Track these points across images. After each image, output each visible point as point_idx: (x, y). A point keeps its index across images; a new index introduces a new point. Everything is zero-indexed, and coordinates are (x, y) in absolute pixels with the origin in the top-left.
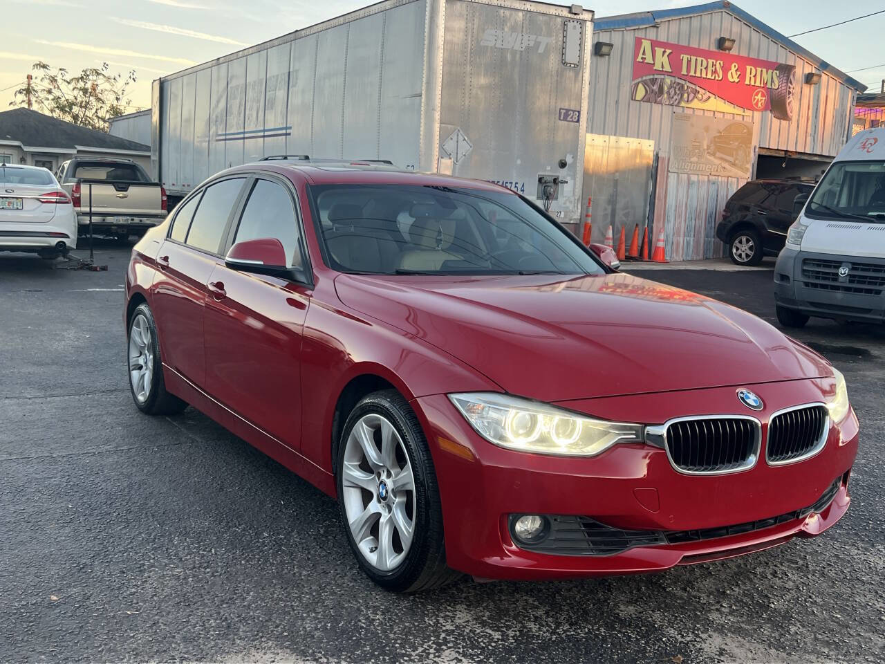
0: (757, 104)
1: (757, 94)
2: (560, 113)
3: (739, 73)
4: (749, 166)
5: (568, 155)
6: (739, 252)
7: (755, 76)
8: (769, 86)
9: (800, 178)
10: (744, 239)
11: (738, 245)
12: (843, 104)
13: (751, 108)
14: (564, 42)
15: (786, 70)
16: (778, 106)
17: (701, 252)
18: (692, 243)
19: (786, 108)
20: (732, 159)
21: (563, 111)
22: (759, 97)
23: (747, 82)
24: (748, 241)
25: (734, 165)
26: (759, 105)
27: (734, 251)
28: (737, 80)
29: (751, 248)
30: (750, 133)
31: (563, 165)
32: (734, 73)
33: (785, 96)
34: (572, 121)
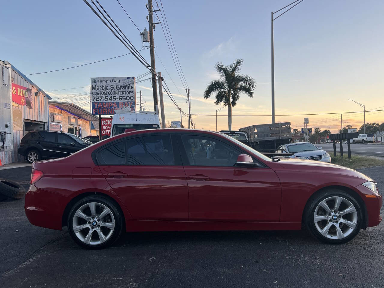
0: (22, 103)
1: (22, 99)
2: (4, 105)
3: (15, 91)
4: (22, 126)
5: (8, 122)
6: (31, 158)
7: (21, 92)
8: (25, 96)
9: (33, 130)
10: (32, 153)
11: (30, 156)
12: (46, 104)
13: (21, 104)
14: (3, 76)
15: (29, 90)
16: (28, 104)
17: (11, 160)
18: (7, 157)
19: (30, 104)
20: (17, 123)
21: (5, 104)
22: (22, 100)
23: (18, 94)
24: (34, 154)
25: (17, 125)
26: (23, 103)
27: (28, 158)
28: (15, 93)
29: (36, 157)
30: (21, 114)
31: (7, 126)
32: (14, 91)
33: (30, 100)
34: (8, 108)
